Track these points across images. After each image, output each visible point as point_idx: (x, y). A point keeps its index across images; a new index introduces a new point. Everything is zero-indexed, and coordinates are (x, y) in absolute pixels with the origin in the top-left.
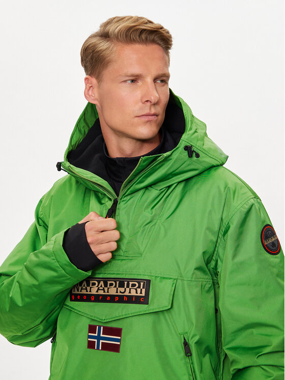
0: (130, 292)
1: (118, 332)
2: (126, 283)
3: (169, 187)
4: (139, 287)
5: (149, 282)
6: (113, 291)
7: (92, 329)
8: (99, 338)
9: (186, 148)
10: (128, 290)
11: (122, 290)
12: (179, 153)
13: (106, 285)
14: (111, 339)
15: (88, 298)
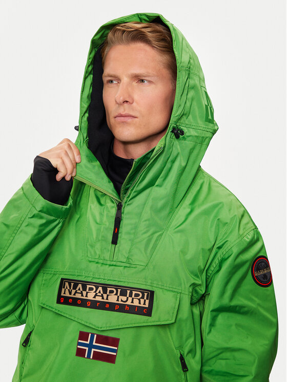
5: (152, 292)
14: (106, 349)
15: (83, 303)
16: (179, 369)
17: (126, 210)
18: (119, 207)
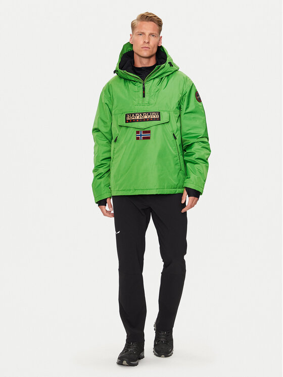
1: (149, 132)
2: (151, 113)
3: (162, 78)
4: (156, 115)
5: (159, 112)
6: (146, 117)
7: (138, 132)
8: (141, 135)
9: (169, 63)
10: (152, 116)
11: (150, 116)
12: (167, 65)
13: (142, 115)
14: (146, 135)
15: (136, 121)
16: (173, 138)
17: (146, 85)
18: (144, 84)
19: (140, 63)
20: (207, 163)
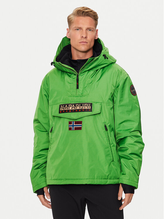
0: (85, 108)
1: (81, 122)
2: (83, 104)
4: (88, 106)
5: (91, 104)
6: (78, 108)
7: (70, 123)
9: (104, 55)
10: (84, 107)
11: (82, 107)
13: (75, 106)
14: (78, 126)
19: (76, 56)
20: (141, 157)
